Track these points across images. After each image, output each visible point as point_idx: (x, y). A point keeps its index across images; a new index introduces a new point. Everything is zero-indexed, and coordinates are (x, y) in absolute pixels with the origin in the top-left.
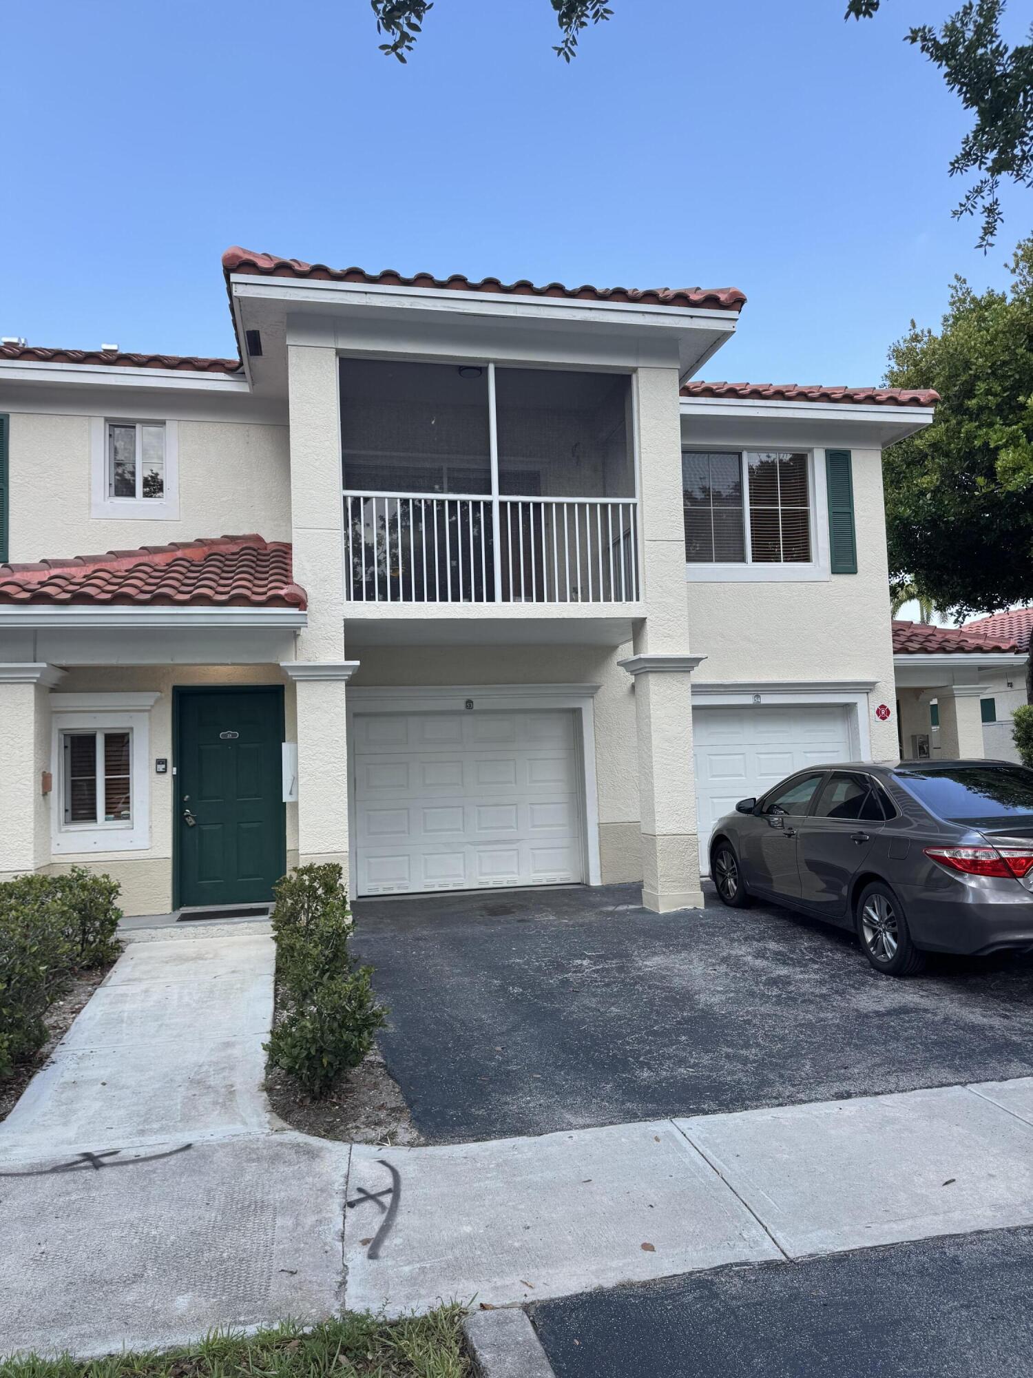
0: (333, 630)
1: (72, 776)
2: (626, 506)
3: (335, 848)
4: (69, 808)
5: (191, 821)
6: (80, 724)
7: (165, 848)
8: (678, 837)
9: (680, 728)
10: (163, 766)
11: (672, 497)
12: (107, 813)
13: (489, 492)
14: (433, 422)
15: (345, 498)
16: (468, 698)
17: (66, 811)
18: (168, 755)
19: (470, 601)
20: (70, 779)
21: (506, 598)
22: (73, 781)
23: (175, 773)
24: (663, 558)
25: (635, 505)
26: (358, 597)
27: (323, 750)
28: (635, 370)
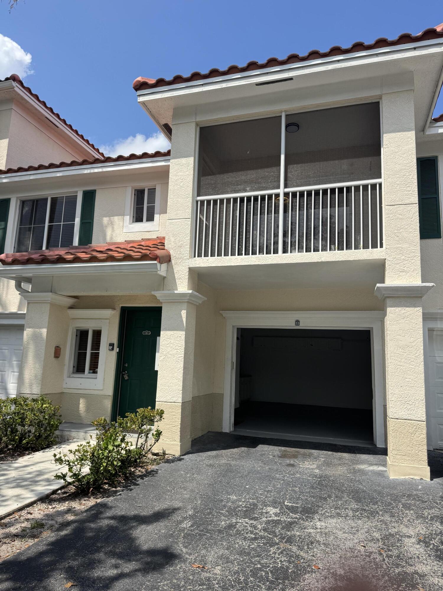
0: (183, 273)
1: (79, 350)
2: (374, 186)
3: (174, 399)
4: (76, 366)
5: (126, 378)
6: (83, 325)
7: (110, 391)
8: (408, 421)
10: (111, 347)
11: (407, 174)
12: (90, 369)
13: (278, 187)
14: (248, 153)
15: (197, 202)
16: (297, 319)
17: (74, 367)
18: (115, 341)
19: (263, 254)
20: (77, 351)
21: (285, 251)
22: (79, 352)
23: (118, 351)
24: (400, 216)
25: (380, 185)
26: (200, 255)
27: (172, 341)
28: (380, 97)
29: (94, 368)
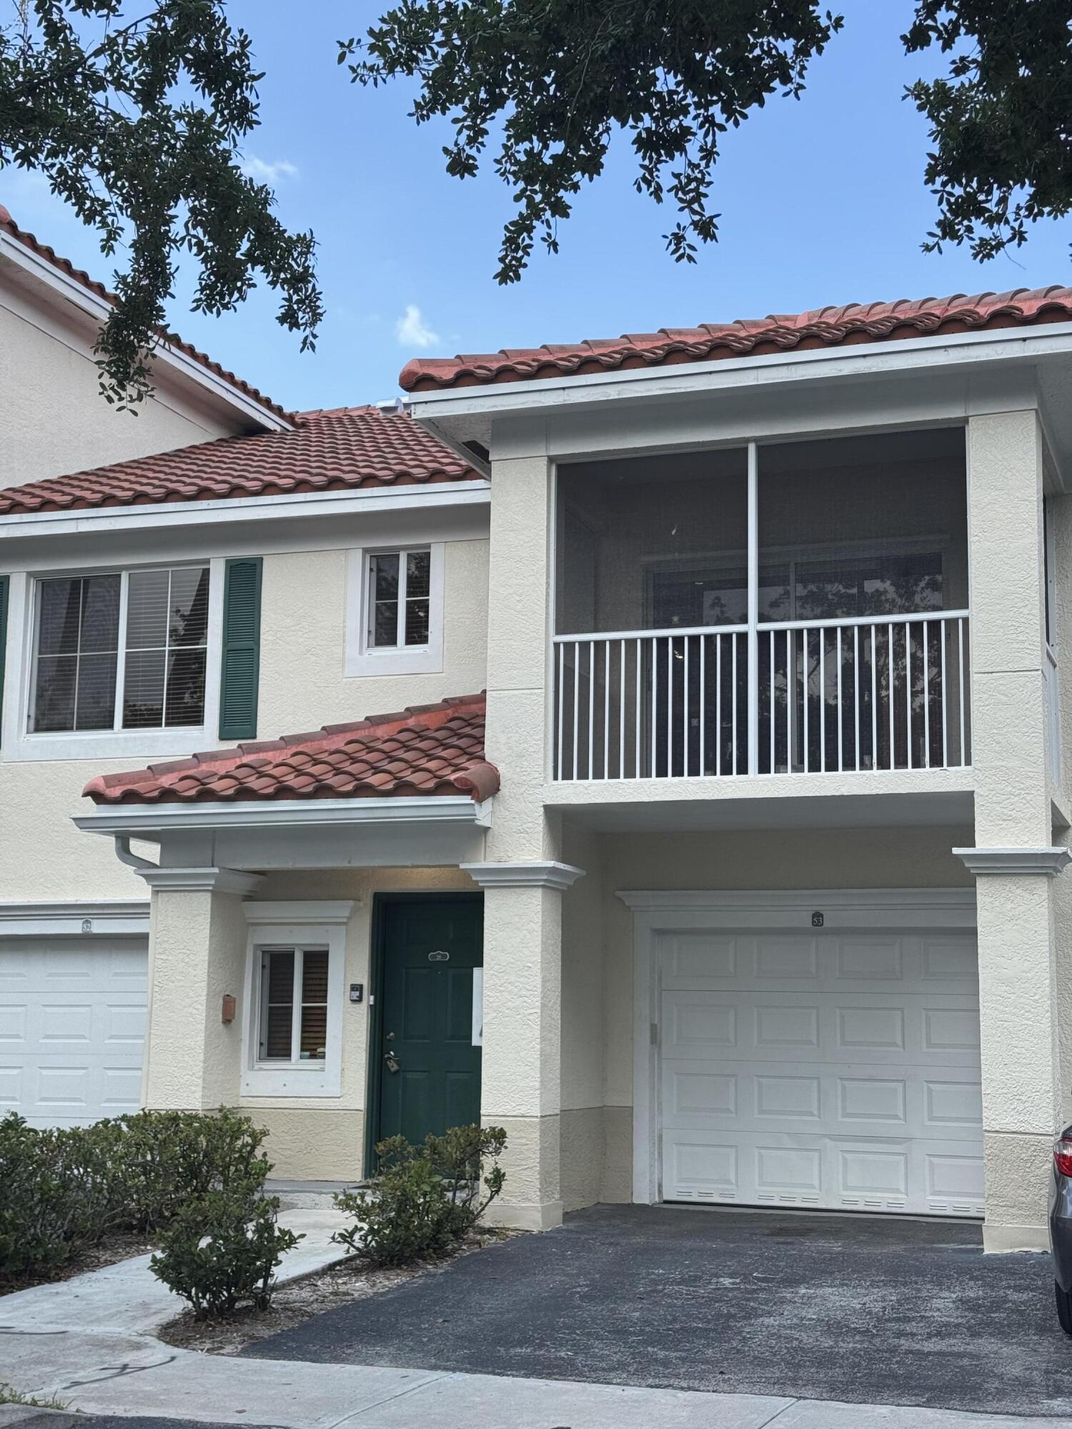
0: (530, 820)
1: (270, 1002)
2: (952, 623)
3: (523, 1110)
4: (265, 1042)
5: (393, 1066)
6: (279, 938)
7: (357, 1097)
8: (1020, 1136)
9: (1027, 964)
10: (358, 993)
11: (1020, 605)
12: (303, 1050)
13: (744, 620)
14: (674, 532)
15: (557, 645)
16: (818, 909)
17: (261, 1044)
18: (364, 980)
19: (715, 774)
20: (267, 1005)
21: (764, 768)
22: (270, 1008)
23: (372, 1003)
24: (1004, 698)
25: (966, 620)
26: (568, 776)
27: (512, 979)
28: (966, 420)
29: (314, 1045)
